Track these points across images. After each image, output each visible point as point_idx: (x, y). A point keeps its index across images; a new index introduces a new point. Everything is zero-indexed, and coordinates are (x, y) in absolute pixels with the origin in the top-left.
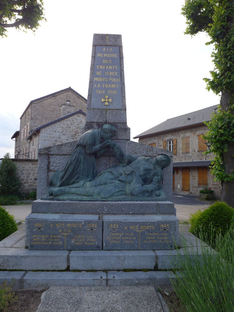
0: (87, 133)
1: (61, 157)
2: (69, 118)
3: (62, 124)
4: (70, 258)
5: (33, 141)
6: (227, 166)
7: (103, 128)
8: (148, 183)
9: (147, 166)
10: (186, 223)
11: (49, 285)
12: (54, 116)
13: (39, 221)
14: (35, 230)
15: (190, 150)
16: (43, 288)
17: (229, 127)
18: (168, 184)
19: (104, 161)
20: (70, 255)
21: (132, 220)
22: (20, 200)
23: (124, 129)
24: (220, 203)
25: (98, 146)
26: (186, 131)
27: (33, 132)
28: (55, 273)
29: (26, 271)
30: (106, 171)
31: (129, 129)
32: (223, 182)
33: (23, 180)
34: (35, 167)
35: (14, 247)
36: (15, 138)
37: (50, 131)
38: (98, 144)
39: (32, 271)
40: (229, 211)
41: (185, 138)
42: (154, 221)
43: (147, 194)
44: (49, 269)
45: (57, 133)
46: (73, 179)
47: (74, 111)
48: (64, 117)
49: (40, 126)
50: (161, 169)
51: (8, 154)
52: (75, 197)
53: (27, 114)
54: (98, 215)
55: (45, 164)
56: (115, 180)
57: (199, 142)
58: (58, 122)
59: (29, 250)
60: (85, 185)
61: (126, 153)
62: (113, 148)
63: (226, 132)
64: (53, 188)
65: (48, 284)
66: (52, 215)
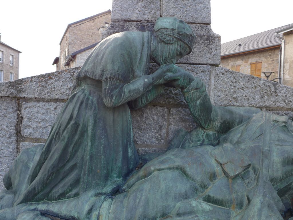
12: (93, 41)
25: (139, 84)
26: (237, 58)
31: (218, 38)
36: (56, 64)
37: (86, 57)
53: (65, 39)
55: (10, 122)
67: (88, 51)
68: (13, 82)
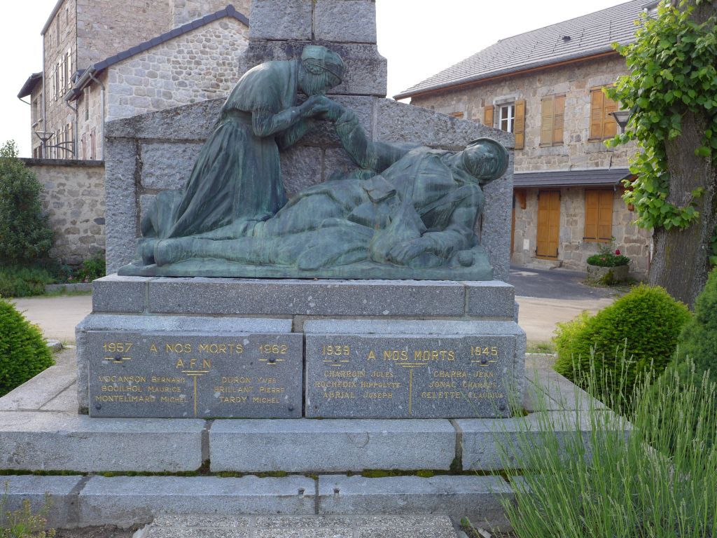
0: (253, 73)
1: (174, 148)
2: (194, 33)
3: (174, 53)
4: (211, 439)
5: (87, 104)
6: (673, 184)
7: (303, 57)
8: (439, 227)
9: (436, 177)
10: (545, 349)
11: (153, 511)
12: (149, 25)
13: (115, 336)
14: (107, 362)
15: (566, 137)
16: (136, 520)
17: (688, 61)
18: (496, 231)
19: (307, 160)
20: (210, 431)
21: (390, 333)
22: (55, 283)
23: (367, 62)
24: (648, 289)
25: (287, 115)
26: (557, 75)
27: (84, 76)
28: (167, 479)
29: (85, 474)
30: (314, 191)
31: (384, 62)
32: (659, 229)
33: (63, 222)
34: (96, 185)
35: (47, 411)
36: (29, 96)
37: (136, 75)
38: (288, 108)
39: (102, 474)
40: (672, 313)
41: (550, 99)
42: (454, 337)
43: (434, 260)
44: (150, 470)
45: (158, 79)
46: (213, 214)
47: (210, 11)
48: (181, 28)
49: (104, 58)
50: (478, 186)
51: (10, 147)
52: (221, 267)
53: (63, 18)
54: (291, 320)
55: (126, 170)
56: (339, 217)
57: (593, 110)
58: (160, 46)
59: (92, 417)
60: (249, 232)
61: (372, 137)
62: (333, 121)
63: (681, 78)
64: (154, 241)
65: (149, 510)
66: (153, 318)
67: (141, 56)
68: (129, 119)
